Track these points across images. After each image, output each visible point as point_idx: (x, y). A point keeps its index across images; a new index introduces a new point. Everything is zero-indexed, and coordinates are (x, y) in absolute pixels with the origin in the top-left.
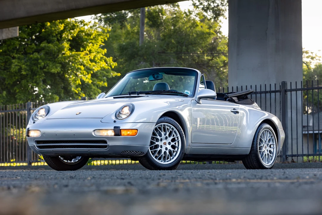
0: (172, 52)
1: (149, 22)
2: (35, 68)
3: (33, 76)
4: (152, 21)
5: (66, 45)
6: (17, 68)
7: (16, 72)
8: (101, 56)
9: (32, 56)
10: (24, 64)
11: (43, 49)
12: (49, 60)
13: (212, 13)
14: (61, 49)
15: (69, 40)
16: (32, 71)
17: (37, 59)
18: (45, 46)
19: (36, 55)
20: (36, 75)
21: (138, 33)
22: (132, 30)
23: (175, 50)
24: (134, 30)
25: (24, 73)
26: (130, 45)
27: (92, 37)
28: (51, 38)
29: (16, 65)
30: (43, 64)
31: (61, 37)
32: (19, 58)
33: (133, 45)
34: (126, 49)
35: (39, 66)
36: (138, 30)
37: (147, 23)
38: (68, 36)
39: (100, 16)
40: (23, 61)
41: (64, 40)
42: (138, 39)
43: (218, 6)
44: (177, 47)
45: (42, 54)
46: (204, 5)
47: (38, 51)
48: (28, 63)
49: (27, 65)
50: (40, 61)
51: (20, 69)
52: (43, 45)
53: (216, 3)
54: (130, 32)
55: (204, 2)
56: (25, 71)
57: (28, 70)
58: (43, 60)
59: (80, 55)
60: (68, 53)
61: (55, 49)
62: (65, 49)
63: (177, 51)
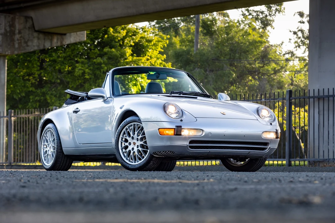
0: (225, 59)
1: (204, 30)
2: (98, 72)
3: (96, 80)
4: (206, 30)
5: (129, 51)
6: (81, 72)
7: (79, 76)
8: (161, 61)
9: (95, 60)
10: (87, 68)
11: (106, 54)
12: (112, 65)
13: (260, 23)
14: (123, 55)
15: (131, 46)
16: (95, 74)
17: (100, 64)
18: (108, 51)
19: (99, 60)
20: (99, 79)
21: (191, 41)
22: (187, 38)
23: (228, 57)
24: (188, 38)
25: (87, 77)
26: (186, 52)
27: (152, 43)
28: (113, 43)
29: (80, 69)
30: (106, 68)
31: (123, 43)
32: (82, 63)
33: (188, 52)
34: (181, 55)
35: (102, 70)
36: (192, 38)
37: (201, 31)
38: (130, 41)
39: (154, 25)
40: (86, 66)
41: (126, 46)
42: (193, 47)
43: (266, 16)
44: (230, 54)
45: (105, 59)
46: (253, 16)
47: (101, 56)
48: (91, 68)
49: (90, 69)
50: (103, 65)
51: (84, 73)
52: (106, 50)
53: (264, 14)
54: (185, 40)
55: (253, 13)
56: (88, 75)
57: (91, 74)
58: (106, 64)
59: (141, 60)
60: (130, 59)
61: (118, 53)
62: (128, 55)
63: (230, 58)
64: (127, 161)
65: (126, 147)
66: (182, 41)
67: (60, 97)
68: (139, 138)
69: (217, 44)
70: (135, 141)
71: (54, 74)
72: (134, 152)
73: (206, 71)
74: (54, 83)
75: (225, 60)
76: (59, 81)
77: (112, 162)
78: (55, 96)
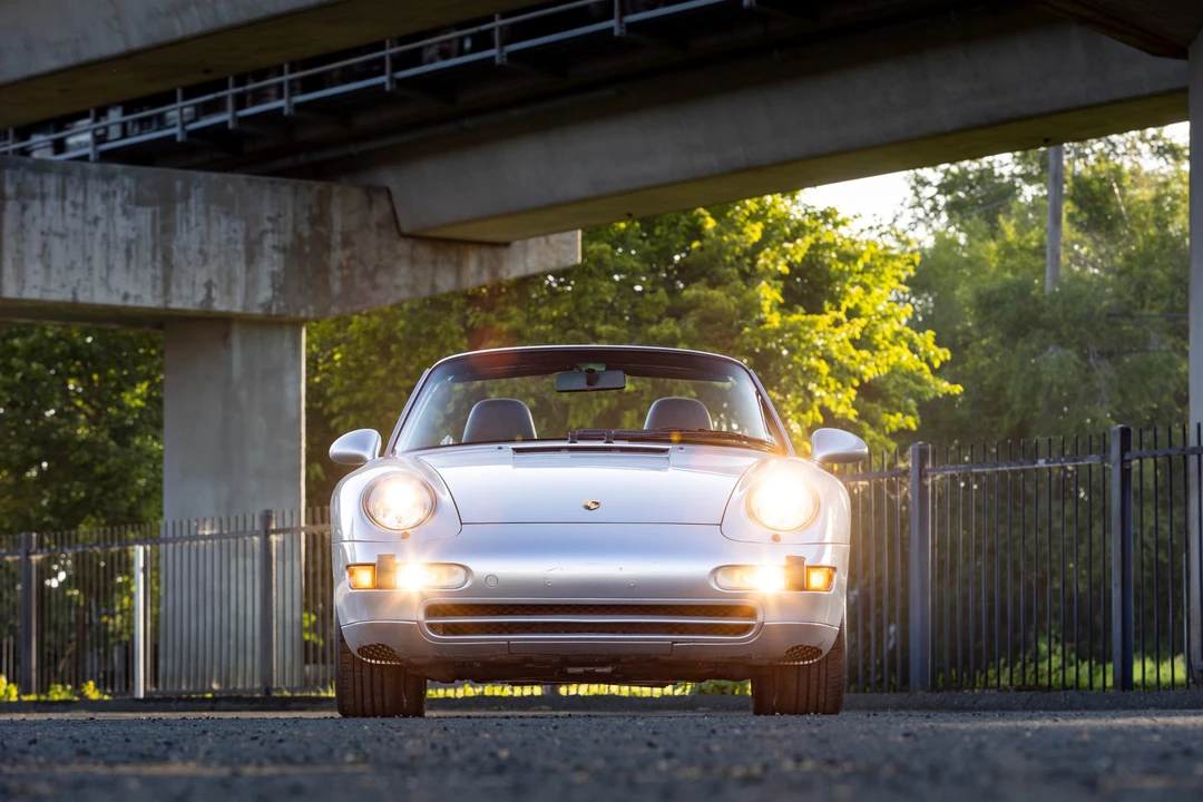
0: (1155, 312)
1: (1080, 213)
4: (1089, 211)
5: (768, 294)
8: (897, 327)
9: (653, 329)
11: (694, 305)
14: (750, 309)
15: (781, 277)
17: (672, 341)
18: (698, 297)
19: (668, 327)
21: (1039, 252)
22: (1022, 243)
23: (1164, 304)
24: (1028, 241)
26: (1013, 292)
27: (860, 265)
28: (722, 270)
31: (754, 261)
33: (1022, 290)
34: (998, 303)
36: (1040, 240)
37: (1071, 217)
38: (775, 261)
39: (932, 198)
41: (761, 277)
42: (1042, 270)
44: (1172, 295)
45: (690, 323)
47: (677, 313)
52: (690, 292)
54: (1015, 247)
58: (692, 342)
59: (815, 324)
60: (775, 320)
61: (732, 305)
62: (766, 306)
63: (1172, 309)
66: (1008, 251)
69: (1128, 258)
73: (1085, 357)
75: (1154, 316)
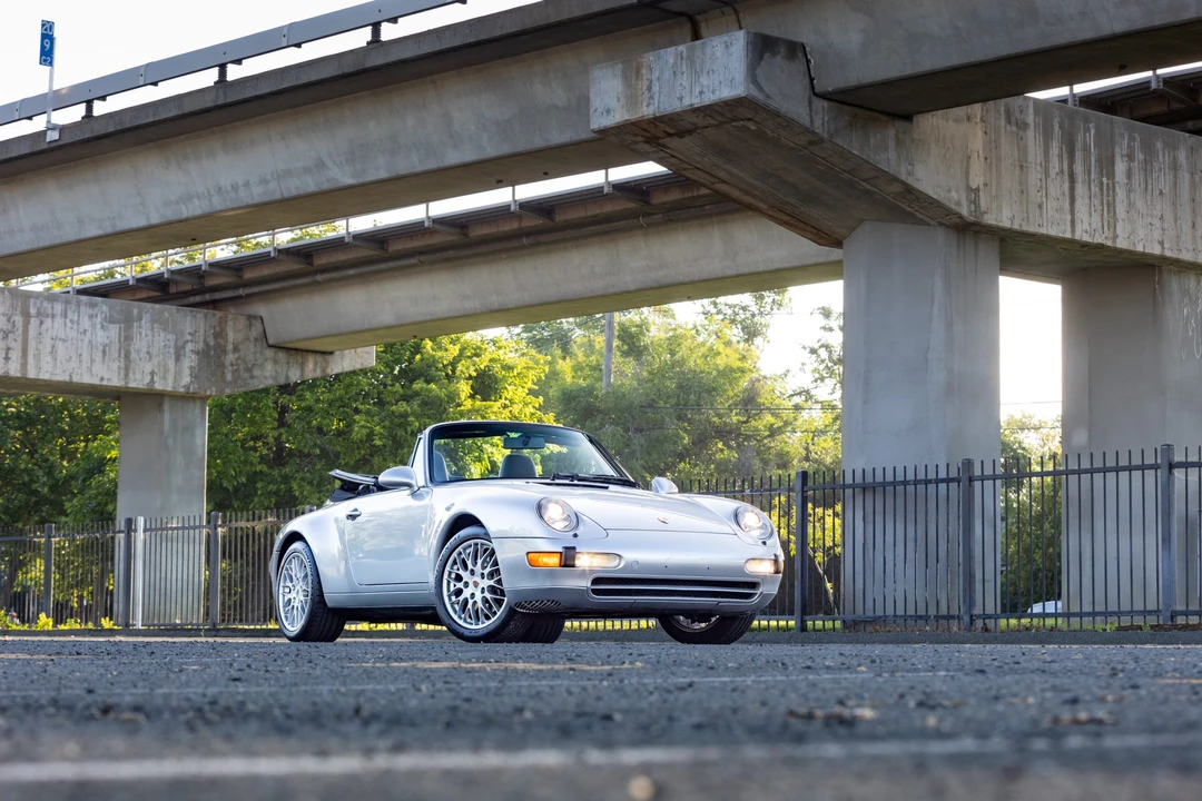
0: (668, 405)
1: (622, 345)
2: (400, 433)
3: (397, 450)
4: (628, 344)
5: (464, 388)
6: (365, 431)
7: (361, 441)
8: (533, 411)
9: (394, 407)
10: (378, 424)
11: (417, 394)
12: (429, 418)
13: (740, 331)
14: (452, 398)
15: (470, 377)
16: (394, 438)
17: (405, 415)
18: (422, 389)
19: (403, 407)
21: (597, 368)
22: (588, 362)
23: (673, 401)
24: (590, 362)
25: (378, 442)
26: (585, 392)
27: (515, 371)
28: (433, 372)
29: (363, 427)
30: (417, 424)
31: (453, 371)
32: (368, 413)
33: (590, 391)
34: (575, 398)
35: (409, 429)
36: (597, 361)
37: (618, 347)
38: (468, 368)
39: (519, 335)
40: (376, 419)
41: (458, 378)
42: (600, 379)
43: (753, 315)
44: (679, 396)
45: (416, 404)
46: (725, 315)
47: (406, 398)
48: (387, 423)
49: (384, 427)
50: (411, 419)
51: (371, 435)
52: (417, 385)
53: (749, 311)
54: (584, 364)
55: (726, 309)
56: (380, 439)
57: (386, 438)
58: (417, 417)
59: (491, 407)
60: (468, 404)
61: (443, 394)
62: (463, 397)
63: (678, 404)
64: (461, 622)
65: (459, 592)
66: (577, 368)
67: (319, 485)
68: (486, 572)
69: (650, 373)
70: (478, 579)
71: (308, 436)
72: (475, 602)
73: (627, 430)
74: (309, 455)
75: (667, 408)
76: (318, 451)
77: (428, 624)
78: (310, 483)
